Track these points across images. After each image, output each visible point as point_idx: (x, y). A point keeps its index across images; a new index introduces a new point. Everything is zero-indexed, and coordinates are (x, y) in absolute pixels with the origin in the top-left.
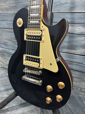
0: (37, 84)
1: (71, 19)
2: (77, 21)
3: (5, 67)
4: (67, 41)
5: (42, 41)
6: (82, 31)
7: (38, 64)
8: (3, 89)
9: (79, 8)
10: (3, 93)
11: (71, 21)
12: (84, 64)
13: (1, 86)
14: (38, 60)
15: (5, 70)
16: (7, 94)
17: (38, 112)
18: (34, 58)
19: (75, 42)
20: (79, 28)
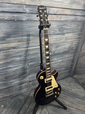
5: (52, 80)
7: (52, 88)
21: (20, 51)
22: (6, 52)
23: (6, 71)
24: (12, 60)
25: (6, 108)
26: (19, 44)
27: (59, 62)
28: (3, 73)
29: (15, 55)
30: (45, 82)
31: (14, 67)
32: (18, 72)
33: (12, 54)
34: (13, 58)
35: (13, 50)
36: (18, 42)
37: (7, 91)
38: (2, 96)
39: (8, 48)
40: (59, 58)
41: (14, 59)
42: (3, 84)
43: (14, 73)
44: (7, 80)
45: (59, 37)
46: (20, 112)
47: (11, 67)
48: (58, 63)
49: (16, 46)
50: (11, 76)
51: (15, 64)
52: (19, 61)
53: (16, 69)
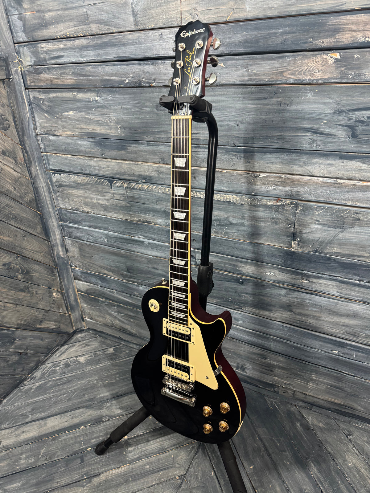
0: (187, 404)
1: (254, 253)
2: (266, 258)
3: (99, 330)
4: (250, 292)
5: (191, 342)
6: (280, 279)
7: (187, 374)
8: (107, 394)
9: (268, 237)
10: (109, 405)
11: (255, 257)
12: (293, 341)
13: (100, 387)
14: (187, 370)
15: (99, 336)
16: (118, 407)
17: (193, 447)
18: (179, 365)
19: (267, 296)
20: (273, 271)
21: (164, 196)
22: (127, 188)
23: (128, 246)
24: (144, 220)
25: (112, 359)
26: (163, 170)
27: (355, 316)
28: (122, 251)
29: (151, 206)
30: (164, 331)
31: (150, 246)
32: (159, 266)
33: (143, 198)
34: (145, 214)
35: (146, 186)
36: (159, 163)
37: (131, 314)
38: (119, 320)
39: (134, 175)
40: (355, 293)
41: (149, 217)
42: (122, 284)
43: (150, 266)
44: (131, 277)
45: (351, 174)
46: (126, 398)
47: (143, 242)
48: (347, 316)
49: (154, 174)
50: (142, 272)
51: (152, 236)
52: (163, 230)
53: (156, 253)
